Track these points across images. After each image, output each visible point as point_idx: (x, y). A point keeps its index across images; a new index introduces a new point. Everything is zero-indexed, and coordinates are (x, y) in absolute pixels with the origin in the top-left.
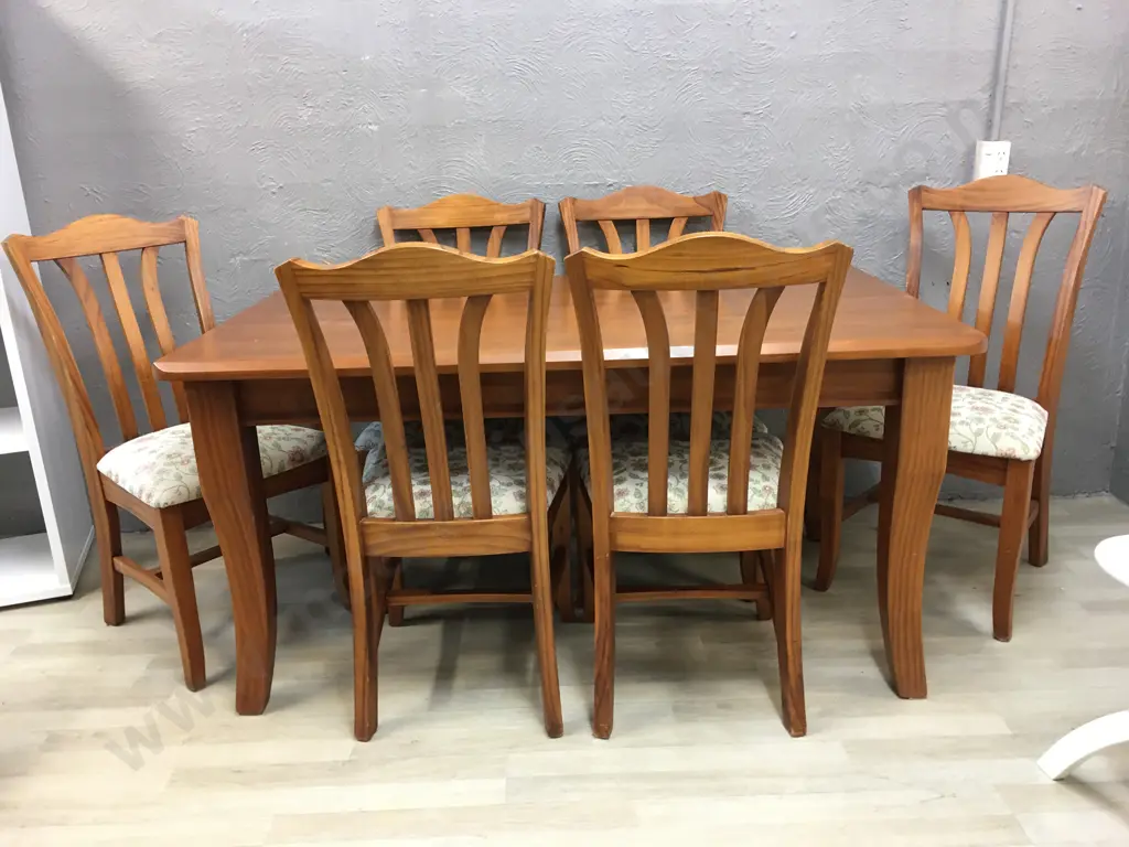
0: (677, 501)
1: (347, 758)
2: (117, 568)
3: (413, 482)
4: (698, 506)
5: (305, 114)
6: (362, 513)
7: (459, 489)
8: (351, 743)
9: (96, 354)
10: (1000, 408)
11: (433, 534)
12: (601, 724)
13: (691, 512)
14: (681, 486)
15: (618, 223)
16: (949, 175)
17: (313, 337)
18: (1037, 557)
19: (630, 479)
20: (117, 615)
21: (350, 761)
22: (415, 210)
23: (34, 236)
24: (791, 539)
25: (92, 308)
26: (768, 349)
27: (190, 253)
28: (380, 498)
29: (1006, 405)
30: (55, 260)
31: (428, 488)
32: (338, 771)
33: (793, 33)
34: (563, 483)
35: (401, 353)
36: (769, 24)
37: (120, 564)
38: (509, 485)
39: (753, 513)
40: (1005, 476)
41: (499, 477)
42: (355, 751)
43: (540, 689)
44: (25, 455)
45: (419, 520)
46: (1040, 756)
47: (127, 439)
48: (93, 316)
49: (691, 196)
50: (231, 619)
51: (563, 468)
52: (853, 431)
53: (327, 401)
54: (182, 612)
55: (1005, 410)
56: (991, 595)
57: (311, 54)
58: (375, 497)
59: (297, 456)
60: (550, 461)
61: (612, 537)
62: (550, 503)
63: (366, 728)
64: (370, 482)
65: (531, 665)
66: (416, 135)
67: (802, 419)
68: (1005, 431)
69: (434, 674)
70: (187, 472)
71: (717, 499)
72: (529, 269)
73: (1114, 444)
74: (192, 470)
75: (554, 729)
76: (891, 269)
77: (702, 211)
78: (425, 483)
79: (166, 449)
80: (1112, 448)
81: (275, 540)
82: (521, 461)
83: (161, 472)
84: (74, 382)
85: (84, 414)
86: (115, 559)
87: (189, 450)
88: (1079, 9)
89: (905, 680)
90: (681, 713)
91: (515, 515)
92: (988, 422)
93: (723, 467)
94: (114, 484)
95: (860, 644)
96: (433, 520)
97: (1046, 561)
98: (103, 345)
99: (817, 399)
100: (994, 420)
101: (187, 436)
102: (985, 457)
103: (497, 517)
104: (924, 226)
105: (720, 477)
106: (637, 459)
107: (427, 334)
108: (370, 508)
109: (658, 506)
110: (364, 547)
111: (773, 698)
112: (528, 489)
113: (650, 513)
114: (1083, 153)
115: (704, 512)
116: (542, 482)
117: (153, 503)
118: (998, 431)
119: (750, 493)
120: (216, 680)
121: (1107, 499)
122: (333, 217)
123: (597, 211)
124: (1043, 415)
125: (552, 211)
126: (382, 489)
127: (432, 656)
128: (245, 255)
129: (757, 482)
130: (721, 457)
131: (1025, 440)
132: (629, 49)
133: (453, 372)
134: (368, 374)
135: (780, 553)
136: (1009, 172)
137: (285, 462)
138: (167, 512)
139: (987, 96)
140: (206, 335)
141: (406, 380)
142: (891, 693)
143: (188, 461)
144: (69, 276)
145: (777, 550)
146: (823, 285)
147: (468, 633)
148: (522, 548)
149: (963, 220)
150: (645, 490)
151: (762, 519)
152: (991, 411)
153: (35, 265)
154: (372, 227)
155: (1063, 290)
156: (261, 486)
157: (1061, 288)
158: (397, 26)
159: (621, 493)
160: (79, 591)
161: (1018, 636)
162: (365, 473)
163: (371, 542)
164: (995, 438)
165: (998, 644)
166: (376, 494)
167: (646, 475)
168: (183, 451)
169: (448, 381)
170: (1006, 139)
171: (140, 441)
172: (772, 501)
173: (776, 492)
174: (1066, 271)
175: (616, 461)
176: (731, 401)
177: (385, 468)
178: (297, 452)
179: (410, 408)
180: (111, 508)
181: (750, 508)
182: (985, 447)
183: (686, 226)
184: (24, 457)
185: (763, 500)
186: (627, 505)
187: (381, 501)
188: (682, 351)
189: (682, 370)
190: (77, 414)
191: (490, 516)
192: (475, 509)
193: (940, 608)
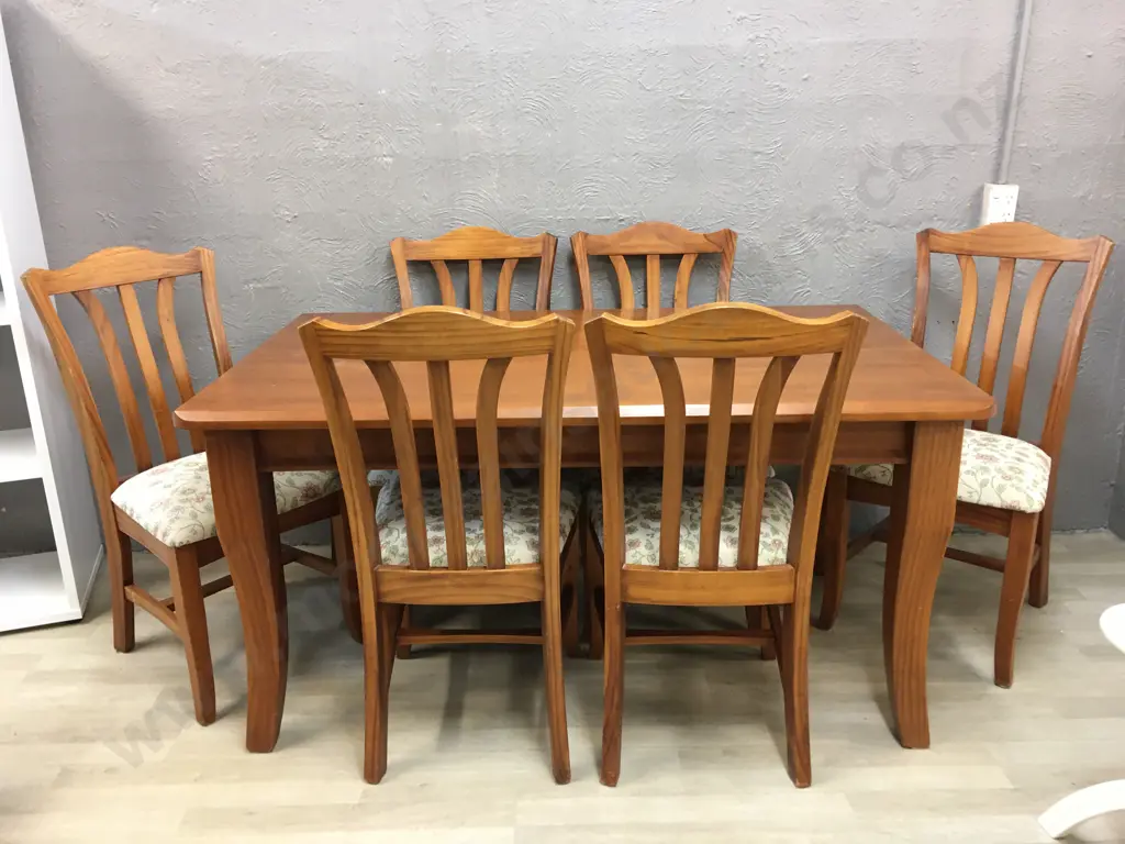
0: (689, 555)
1: (356, 802)
2: (128, 598)
3: (428, 527)
4: (709, 560)
5: (321, 144)
6: (376, 559)
7: (472, 536)
8: (361, 786)
9: (110, 383)
10: (1005, 456)
11: (447, 583)
12: (609, 772)
13: (702, 566)
14: (691, 538)
15: (629, 258)
16: (957, 216)
17: (334, 391)
18: (1037, 598)
19: (640, 529)
20: (127, 642)
21: (359, 805)
22: (428, 241)
23: (51, 268)
24: (800, 594)
25: (109, 340)
26: (784, 409)
27: (206, 284)
28: (394, 543)
29: (1011, 453)
30: (73, 293)
31: (442, 534)
32: (347, 816)
33: (805, 76)
34: (573, 527)
35: (420, 407)
36: (783, 66)
37: (132, 594)
38: (521, 532)
39: (763, 568)
40: (1009, 526)
41: (510, 523)
42: (365, 794)
43: (548, 731)
44: (38, 482)
45: (434, 568)
46: (1040, 812)
47: (141, 470)
48: (110, 349)
49: (701, 233)
50: (241, 646)
51: (573, 511)
52: (859, 476)
53: (344, 450)
54: (193, 642)
55: (1009, 460)
56: (993, 638)
57: (327, 87)
58: (388, 543)
59: (309, 491)
60: (564, 506)
61: (624, 589)
62: (561, 550)
63: (375, 769)
64: (384, 524)
65: (538, 703)
66: (431, 167)
67: (814, 481)
68: (1009, 483)
69: (441, 712)
70: (203, 510)
71: (728, 554)
72: (548, 334)
73: (1113, 482)
74: (207, 508)
75: (562, 775)
76: (897, 307)
77: (711, 248)
78: (438, 528)
79: (180, 484)
80: (1112, 485)
81: (287, 568)
82: (534, 506)
83: (177, 509)
84: (91, 415)
85: (98, 445)
86: (126, 588)
87: (204, 485)
88: (1090, 56)
89: (908, 730)
90: (688, 759)
91: (526, 565)
92: (994, 473)
93: (732, 518)
94: (129, 518)
95: (863, 688)
96: (446, 568)
97: (1045, 602)
98: (119, 376)
99: (830, 456)
100: (999, 470)
101: (201, 469)
102: (989, 508)
103: (510, 567)
104: (932, 267)
105: (729, 529)
106: (647, 506)
107: (447, 394)
108: (384, 553)
109: (669, 559)
110: (378, 595)
111: (778, 745)
112: (541, 538)
113: (662, 566)
114: (1091, 197)
115: (715, 567)
116: (555, 530)
117: (168, 542)
118: (1003, 482)
119: (761, 547)
120: (226, 713)
121: (1106, 535)
122: (347, 247)
123: (608, 246)
124: (1046, 461)
125: (563, 244)
126: (395, 533)
127: (439, 692)
128: (259, 282)
129: (767, 535)
130: (731, 507)
131: (1029, 492)
132: (643, 88)
133: (471, 425)
134: (386, 427)
135: (789, 608)
136: (1016, 220)
137: (299, 499)
138: (182, 551)
139: (996, 140)
140: (223, 376)
141: (424, 433)
142: (894, 742)
143: (203, 499)
144: (87, 310)
145: (785, 605)
146: (838, 355)
147: (476, 668)
148: (534, 598)
149: (971, 263)
150: (656, 543)
151: (772, 573)
152: (996, 460)
153: (52, 298)
154: (385, 259)
155: (1069, 338)
156: (275, 523)
157: (1066, 335)
158: (415, 61)
159: (633, 544)
160: (90, 613)
161: (1018, 682)
162: (378, 512)
163: (385, 588)
164: (1001, 489)
165: (1000, 690)
166: (390, 538)
167: (657, 525)
168: (196, 486)
169: (466, 434)
170: (1014, 183)
171: (153, 473)
172: (782, 556)
173: (786, 545)
174: (1071, 320)
175: (628, 507)
176: (745, 456)
177: (398, 510)
178: (310, 488)
179: (427, 457)
180: (125, 540)
181: (761, 562)
182: (990, 498)
183: (696, 262)
184: (37, 484)
185: (773, 554)
186: (638, 556)
187: (395, 548)
188: (697, 409)
189: (697, 428)
190: (93, 447)
191: (504, 567)
192: (488, 557)
193: (941, 649)
